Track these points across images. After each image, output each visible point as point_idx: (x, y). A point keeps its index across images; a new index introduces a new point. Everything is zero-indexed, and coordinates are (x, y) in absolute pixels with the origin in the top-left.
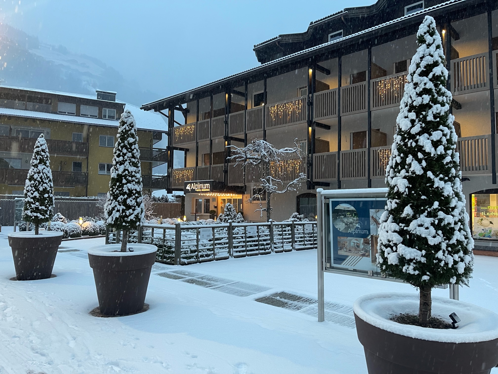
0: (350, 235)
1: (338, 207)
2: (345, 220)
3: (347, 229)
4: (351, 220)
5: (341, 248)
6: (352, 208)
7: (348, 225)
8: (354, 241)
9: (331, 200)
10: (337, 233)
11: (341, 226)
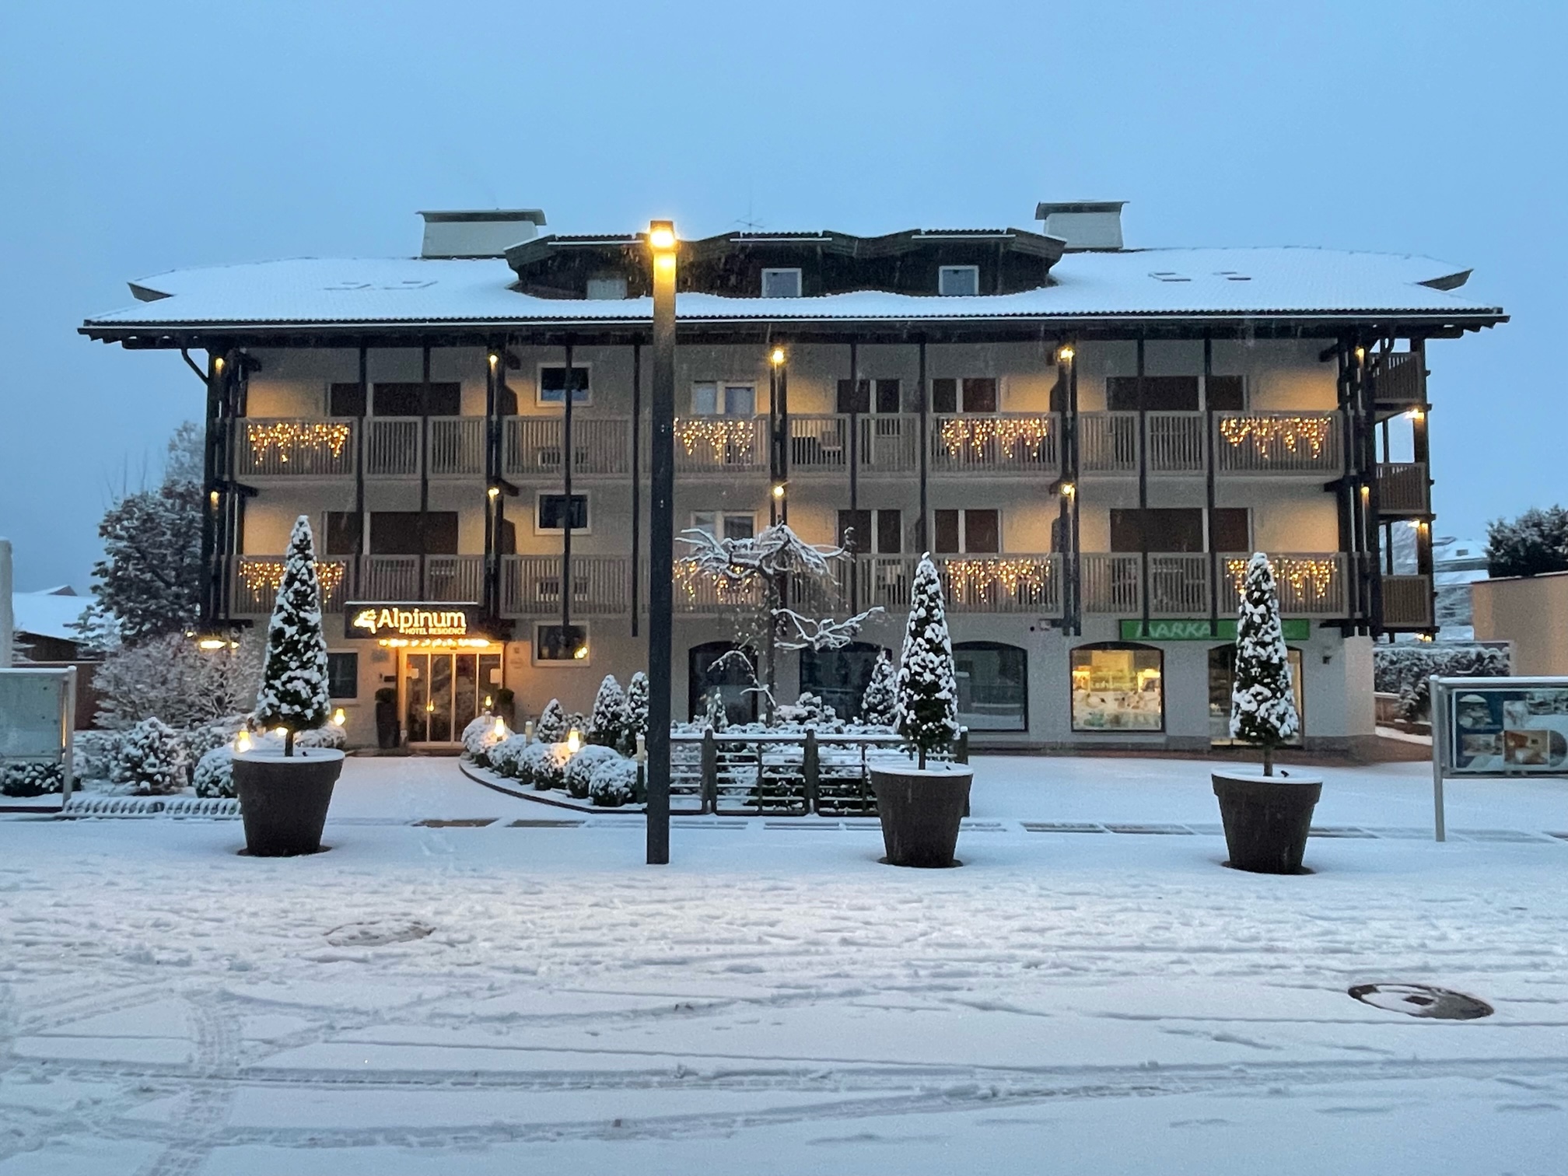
0: (1478, 732)
1: (1464, 699)
2: (1473, 714)
3: (1474, 725)
4: (1481, 714)
5: (1466, 749)
6: (1482, 700)
7: (1476, 720)
8: (1482, 738)
9: (1455, 691)
10: (1461, 730)
11: (1467, 722)
